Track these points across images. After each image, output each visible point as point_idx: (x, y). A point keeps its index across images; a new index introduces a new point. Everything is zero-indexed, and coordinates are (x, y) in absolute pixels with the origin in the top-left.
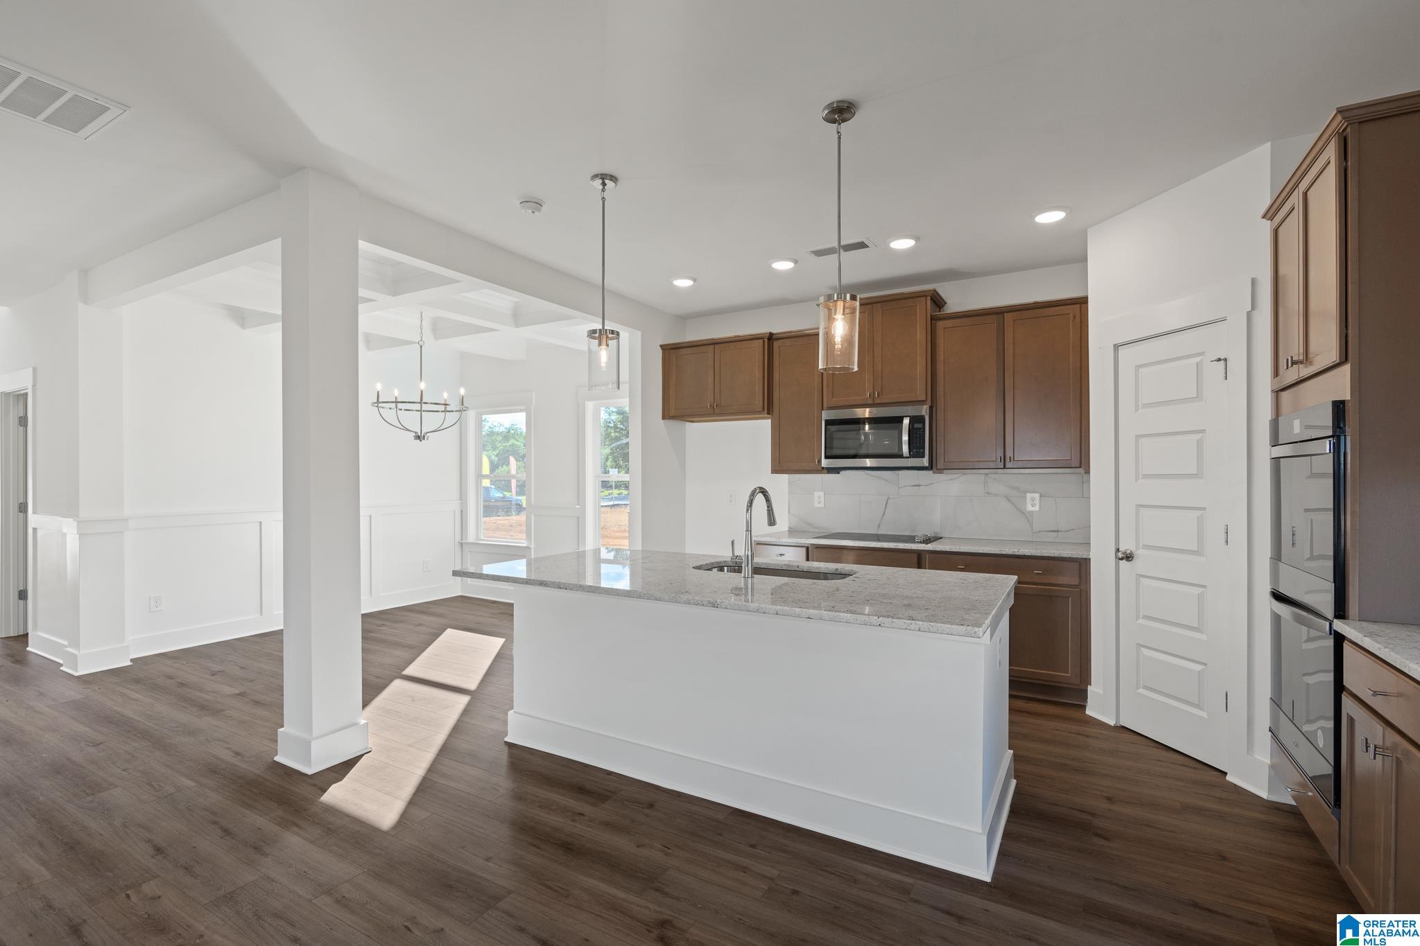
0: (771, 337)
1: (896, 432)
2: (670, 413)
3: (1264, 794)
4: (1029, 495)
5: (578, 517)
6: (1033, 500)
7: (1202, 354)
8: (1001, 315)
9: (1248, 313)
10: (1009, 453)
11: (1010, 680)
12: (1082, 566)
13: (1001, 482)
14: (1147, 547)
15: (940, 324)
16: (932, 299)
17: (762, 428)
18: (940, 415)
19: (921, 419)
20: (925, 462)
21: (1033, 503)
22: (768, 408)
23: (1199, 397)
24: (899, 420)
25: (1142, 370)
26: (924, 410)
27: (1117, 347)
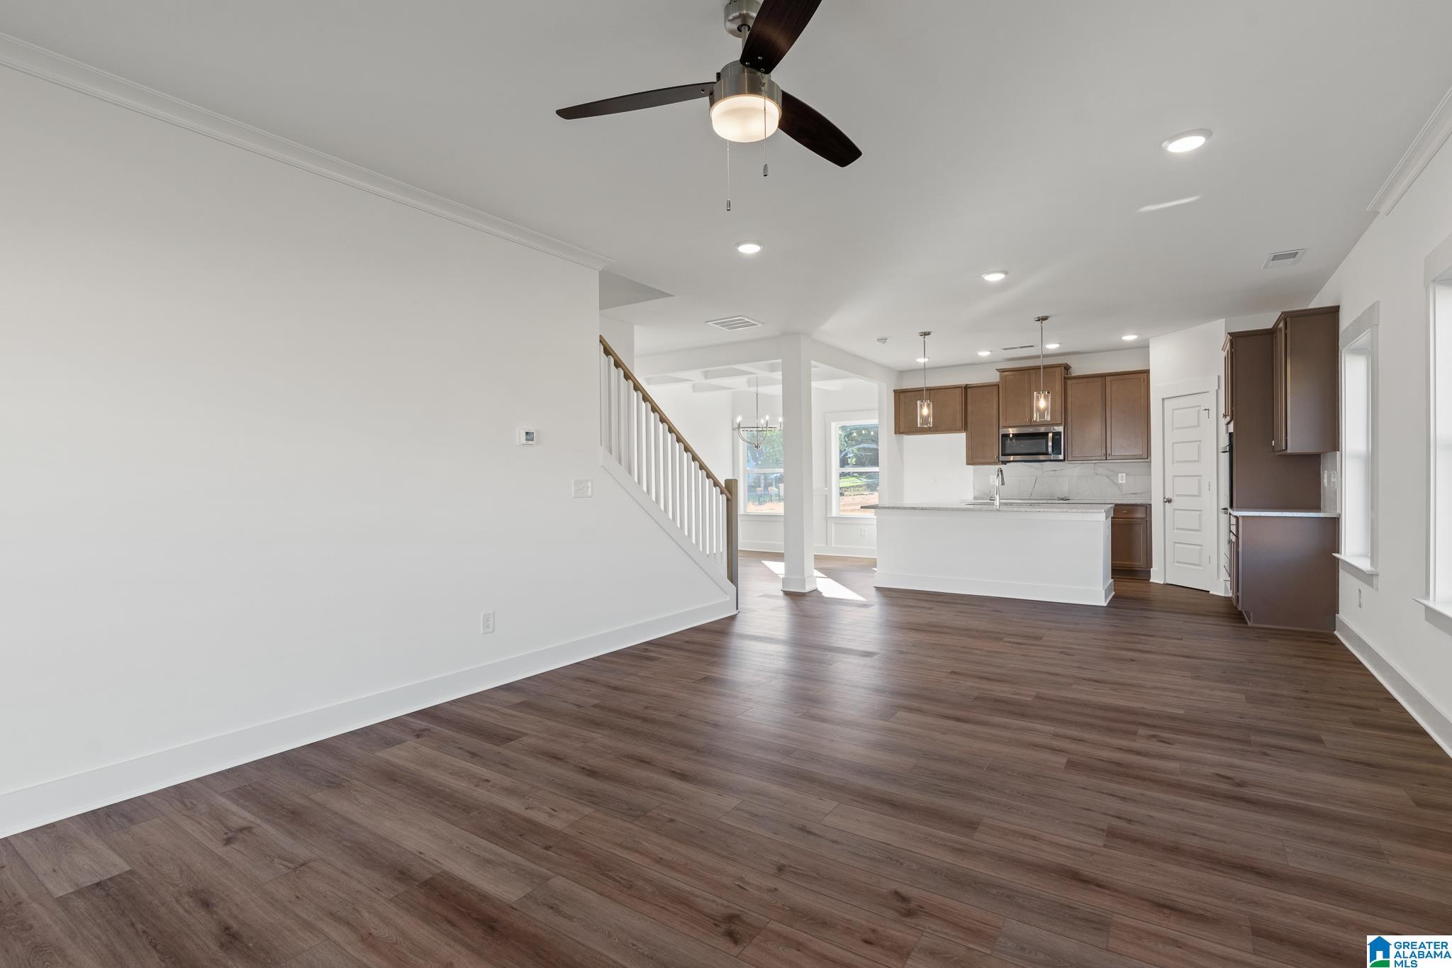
0: (966, 388)
1: (1044, 441)
2: (898, 431)
3: (1223, 595)
4: (1120, 475)
5: (826, 496)
6: (1122, 477)
7: (1200, 406)
8: (1104, 378)
9: (1217, 391)
10: (1109, 452)
11: (1112, 569)
12: (1147, 508)
13: (1103, 468)
14: (1177, 495)
15: (1069, 382)
16: (1065, 368)
17: (961, 438)
18: (1069, 431)
19: (1059, 434)
20: (1061, 457)
21: (1122, 479)
22: (965, 427)
23: (1198, 426)
24: (1047, 434)
25: (1175, 411)
26: (1060, 429)
27: (1163, 399)
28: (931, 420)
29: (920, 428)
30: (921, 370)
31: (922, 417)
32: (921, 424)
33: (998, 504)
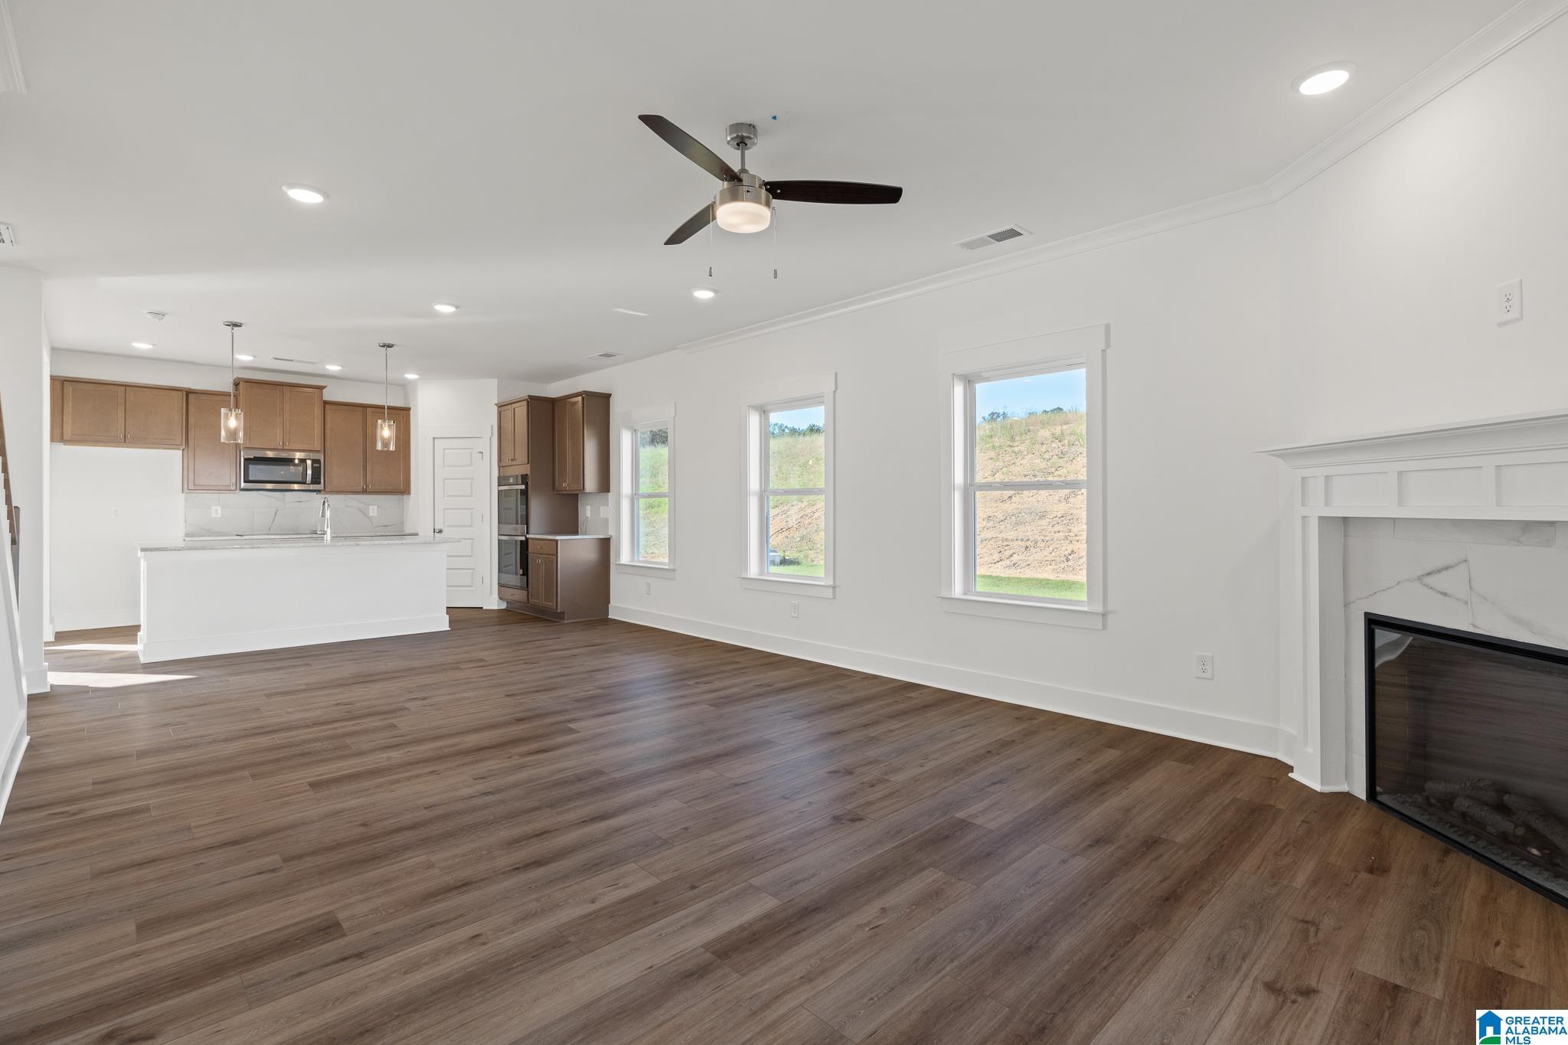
0: (189, 393)
2: (64, 437)
3: (496, 608)
4: (371, 507)
6: (373, 509)
7: (473, 448)
8: (365, 408)
9: (490, 438)
10: (368, 484)
13: (354, 500)
14: (448, 526)
15: (328, 407)
17: (177, 456)
18: (328, 459)
19: (318, 461)
20: (320, 487)
21: (373, 511)
22: (186, 442)
23: (471, 465)
26: (320, 456)
27: (434, 439)
28: (241, 434)
29: (224, 443)
30: (229, 367)
31: (228, 430)
32: (227, 437)
33: (329, 538)
